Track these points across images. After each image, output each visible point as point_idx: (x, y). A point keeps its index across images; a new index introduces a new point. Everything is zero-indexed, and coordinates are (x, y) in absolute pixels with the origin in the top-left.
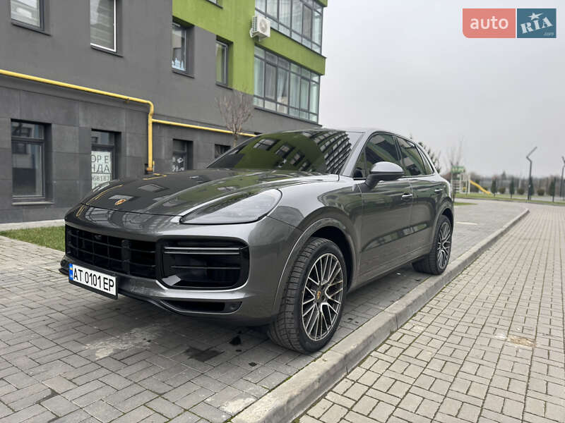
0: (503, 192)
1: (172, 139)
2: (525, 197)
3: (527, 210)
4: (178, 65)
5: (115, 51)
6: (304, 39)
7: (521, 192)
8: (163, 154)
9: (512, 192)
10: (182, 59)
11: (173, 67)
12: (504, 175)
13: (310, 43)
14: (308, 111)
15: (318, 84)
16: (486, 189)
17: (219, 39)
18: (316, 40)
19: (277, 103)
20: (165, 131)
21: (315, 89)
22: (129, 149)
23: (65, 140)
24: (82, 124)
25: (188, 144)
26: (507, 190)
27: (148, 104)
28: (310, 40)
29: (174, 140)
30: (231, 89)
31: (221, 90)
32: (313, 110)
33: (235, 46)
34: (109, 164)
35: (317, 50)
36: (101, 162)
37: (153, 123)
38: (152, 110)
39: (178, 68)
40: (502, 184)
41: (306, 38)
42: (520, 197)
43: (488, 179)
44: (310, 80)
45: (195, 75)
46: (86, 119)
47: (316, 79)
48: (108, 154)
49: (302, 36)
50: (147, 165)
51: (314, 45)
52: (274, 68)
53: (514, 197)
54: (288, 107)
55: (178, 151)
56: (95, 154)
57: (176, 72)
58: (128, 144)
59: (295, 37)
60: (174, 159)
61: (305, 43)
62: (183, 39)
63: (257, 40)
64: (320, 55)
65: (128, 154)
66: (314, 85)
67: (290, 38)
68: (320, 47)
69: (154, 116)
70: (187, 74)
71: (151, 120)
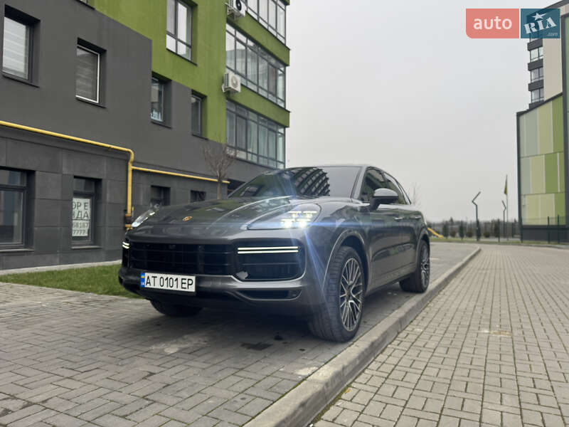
0: (453, 235)
1: (150, 186)
2: (474, 239)
3: (478, 248)
4: (156, 116)
5: (97, 102)
6: (270, 95)
7: (470, 235)
8: (142, 200)
9: (462, 236)
10: (159, 111)
11: (152, 118)
12: (452, 220)
13: (275, 98)
14: (275, 160)
15: (284, 135)
16: (438, 233)
17: (194, 93)
18: (280, 96)
19: (247, 152)
20: (143, 178)
21: (280, 140)
22: (109, 195)
23: (47, 187)
24: (65, 171)
25: (165, 190)
26: (458, 234)
27: (129, 152)
28: (275, 95)
29: (152, 186)
30: (206, 139)
31: (196, 140)
32: (280, 159)
33: (209, 99)
34: (89, 211)
35: (282, 105)
36: (82, 208)
37: (133, 170)
38: (132, 158)
39: (156, 119)
40: (452, 229)
41: (271, 93)
42: (470, 239)
43: (438, 225)
44: (276, 132)
45: (173, 126)
46: (70, 166)
47: (281, 130)
48: (88, 201)
49: (268, 92)
50: (126, 211)
51: (279, 100)
52: (244, 121)
53: (464, 239)
54: (258, 155)
55: (155, 197)
56: (75, 200)
57: (154, 123)
58: (108, 191)
59: (261, 92)
60: (151, 205)
61: (271, 97)
62: (160, 93)
63: (229, 94)
64: (284, 109)
65: (108, 200)
66: (280, 136)
67: (257, 93)
68: (284, 101)
69: (134, 163)
70: (165, 124)
71: (131, 167)
